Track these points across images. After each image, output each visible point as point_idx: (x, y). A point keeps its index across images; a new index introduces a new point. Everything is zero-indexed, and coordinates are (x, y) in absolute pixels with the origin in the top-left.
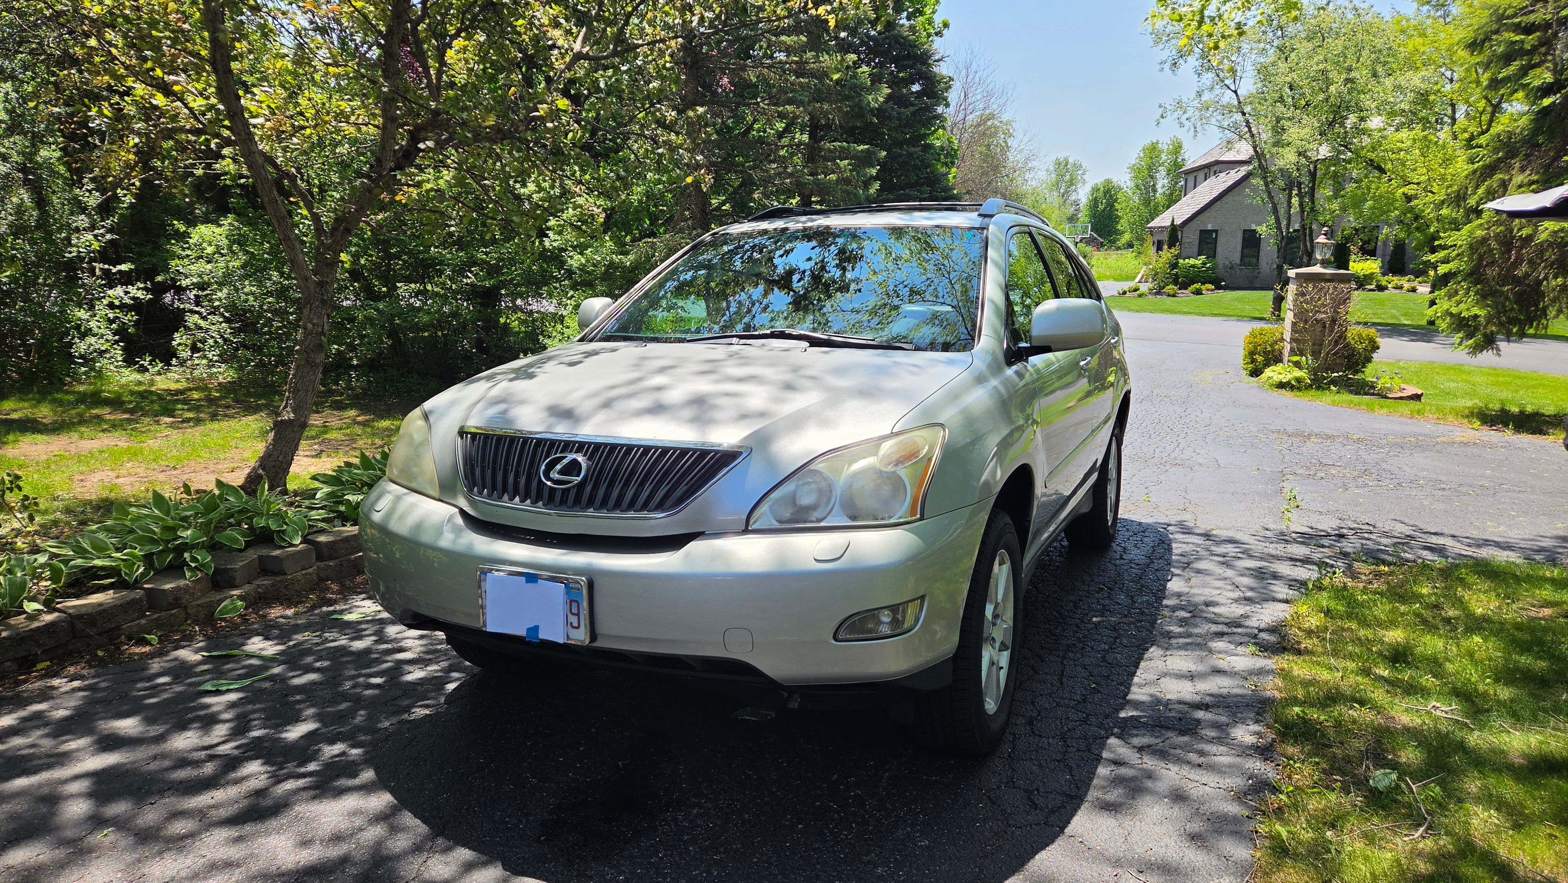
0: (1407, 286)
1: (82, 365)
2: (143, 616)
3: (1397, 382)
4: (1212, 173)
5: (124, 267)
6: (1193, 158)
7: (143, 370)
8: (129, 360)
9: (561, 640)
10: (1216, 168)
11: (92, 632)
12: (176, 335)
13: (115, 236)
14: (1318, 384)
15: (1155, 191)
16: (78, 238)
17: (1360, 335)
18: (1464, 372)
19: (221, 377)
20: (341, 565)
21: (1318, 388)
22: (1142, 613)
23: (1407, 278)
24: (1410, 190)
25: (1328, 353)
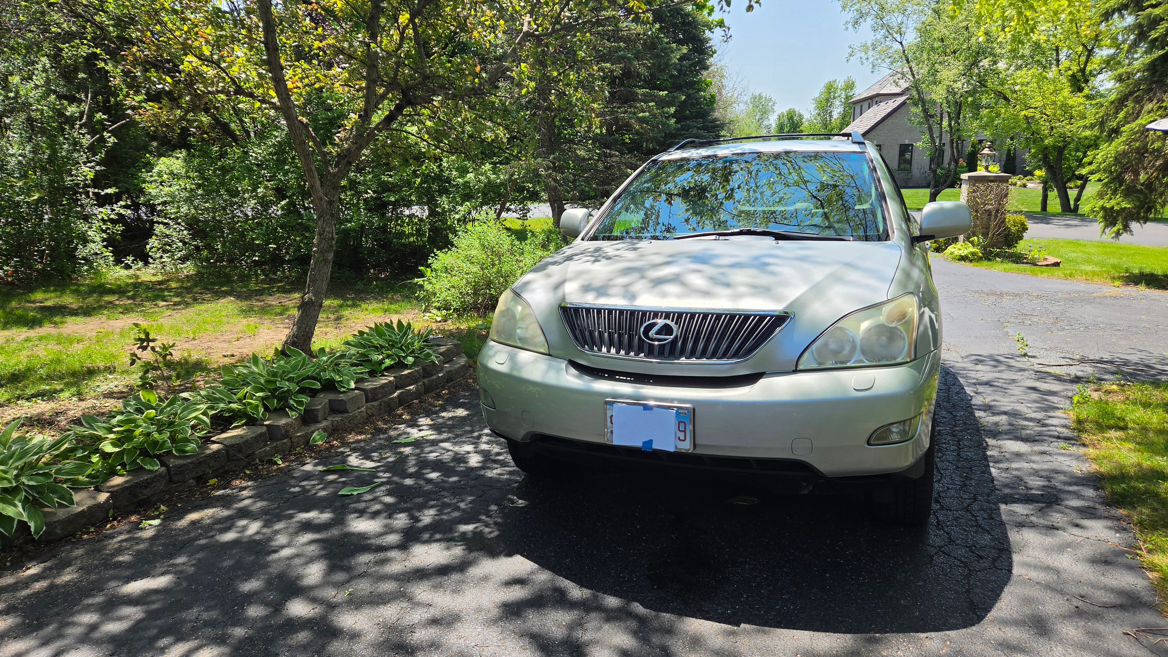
0: (1019, 183)
1: (84, 264)
2: (266, 445)
3: (1043, 254)
4: (874, 103)
5: (110, 191)
6: (860, 92)
7: (128, 267)
8: (118, 261)
9: (672, 449)
10: (877, 99)
11: (240, 456)
12: (150, 240)
13: (103, 168)
14: (987, 256)
15: (831, 116)
16: (77, 169)
17: (1014, 221)
18: (1080, 245)
19: (185, 272)
20: (380, 405)
21: (989, 260)
22: (965, 423)
23: (1018, 177)
24: (1029, 113)
25: (994, 234)
